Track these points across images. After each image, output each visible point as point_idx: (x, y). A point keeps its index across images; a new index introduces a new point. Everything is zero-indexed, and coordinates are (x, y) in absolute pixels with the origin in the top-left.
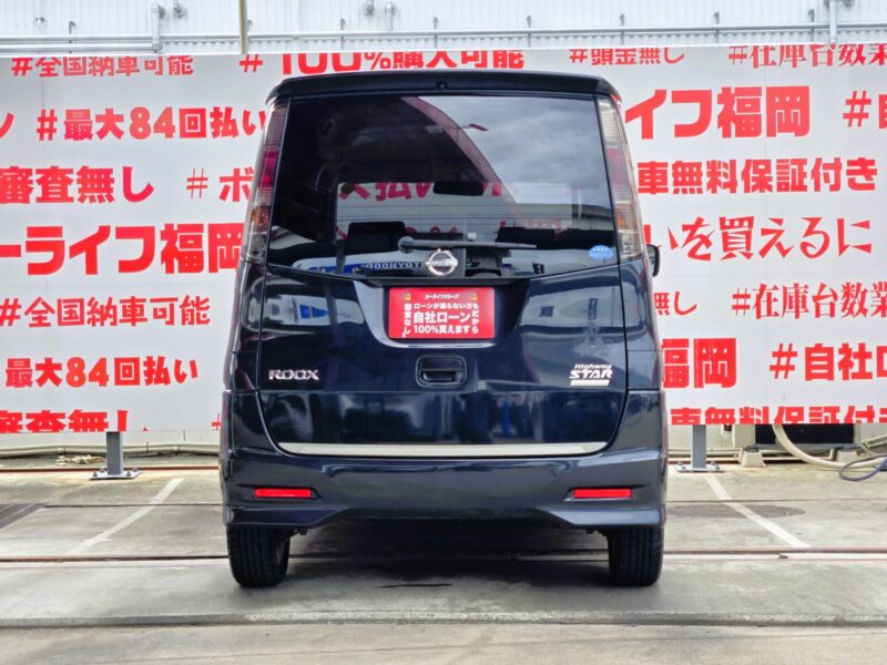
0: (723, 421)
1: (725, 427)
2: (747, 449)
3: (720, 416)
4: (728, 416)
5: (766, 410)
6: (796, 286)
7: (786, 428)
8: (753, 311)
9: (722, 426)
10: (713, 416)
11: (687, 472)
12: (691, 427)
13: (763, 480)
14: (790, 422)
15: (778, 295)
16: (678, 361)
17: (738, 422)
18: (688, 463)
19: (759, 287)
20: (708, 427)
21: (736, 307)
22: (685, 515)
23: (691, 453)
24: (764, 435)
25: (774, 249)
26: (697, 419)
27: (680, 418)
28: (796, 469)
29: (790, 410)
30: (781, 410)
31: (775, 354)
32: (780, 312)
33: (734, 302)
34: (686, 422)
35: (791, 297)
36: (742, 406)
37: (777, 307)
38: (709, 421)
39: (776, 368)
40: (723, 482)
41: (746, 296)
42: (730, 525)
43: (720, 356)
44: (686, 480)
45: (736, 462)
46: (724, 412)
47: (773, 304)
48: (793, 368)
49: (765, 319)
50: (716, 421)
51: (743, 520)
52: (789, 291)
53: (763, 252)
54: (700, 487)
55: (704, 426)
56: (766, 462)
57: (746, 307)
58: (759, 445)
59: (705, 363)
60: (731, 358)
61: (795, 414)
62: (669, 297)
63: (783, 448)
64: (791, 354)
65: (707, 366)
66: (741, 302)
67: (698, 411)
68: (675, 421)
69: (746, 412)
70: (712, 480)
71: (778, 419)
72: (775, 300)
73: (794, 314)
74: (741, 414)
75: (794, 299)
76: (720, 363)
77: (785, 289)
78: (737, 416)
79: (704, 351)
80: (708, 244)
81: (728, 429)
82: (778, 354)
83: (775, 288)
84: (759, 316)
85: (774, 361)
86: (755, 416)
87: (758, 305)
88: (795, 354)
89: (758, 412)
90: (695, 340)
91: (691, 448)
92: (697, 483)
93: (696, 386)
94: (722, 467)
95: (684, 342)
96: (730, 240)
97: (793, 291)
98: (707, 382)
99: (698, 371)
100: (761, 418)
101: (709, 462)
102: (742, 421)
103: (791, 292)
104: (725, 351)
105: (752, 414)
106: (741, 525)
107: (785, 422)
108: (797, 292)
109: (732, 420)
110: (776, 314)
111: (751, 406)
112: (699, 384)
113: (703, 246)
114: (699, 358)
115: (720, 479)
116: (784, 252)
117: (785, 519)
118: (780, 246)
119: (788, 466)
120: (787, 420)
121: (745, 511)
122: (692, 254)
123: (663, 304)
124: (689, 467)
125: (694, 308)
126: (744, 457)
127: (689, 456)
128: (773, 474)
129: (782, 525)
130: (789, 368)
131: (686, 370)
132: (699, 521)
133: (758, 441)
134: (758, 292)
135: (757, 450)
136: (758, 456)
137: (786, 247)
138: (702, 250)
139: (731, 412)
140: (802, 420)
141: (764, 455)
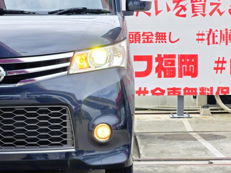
0: (192, 93)
1: (194, 96)
2: (203, 107)
3: (190, 91)
4: (194, 91)
5: (212, 88)
6: (226, 29)
7: (221, 97)
8: (206, 42)
9: (192, 96)
10: (187, 91)
11: (175, 118)
12: (177, 96)
13: (209, 121)
14: (223, 94)
15: (218, 34)
16: (171, 65)
17: (198, 94)
18: (175, 113)
19: (209, 31)
20: (185, 96)
21: (198, 40)
22: (167, 139)
23: (177, 109)
24: (211, 100)
25: (216, 12)
26: (179, 93)
27: (171, 92)
28: (225, 116)
29: (223, 88)
30: (219, 88)
31: (216, 62)
32: (219, 42)
33: (197, 37)
34: (174, 94)
35: (224, 35)
36: (201, 87)
37: (217, 40)
38: (185, 93)
39: (216, 69)
40: (190, 122)
41: (203, 35)
42: (188, 145)
43: (190, 63)
44: (173, 121)
45: (199, 113)
46: (192, 89)
47: (216, 38)
48: (224, 68)
49: (211, 45)
50: (189, 94)
51: (195, 142)
52: (223, 32)
53: (211, 14)
54: (179, 125)
55: (183, 96)
56: (212, 113)
57: (203, 40)
58: (209, 105)
59: (183, 66)
60: (196, 64)
61: (225, 90)
62: (166, 35)
63: (219, 106)
64: (224, 62)
65: (184, 67)
66: (200, 37)
67: (180, 89)
68: (169, 94)
69: (202, 89)
70: (185, 121)
71: (217, 93)
72: (216, 36)
73: (225, 43)
74: (200, 90)
75: (225, 36)
76: (190, 66)
77: (221, 31)
78: (198, 91)
79: (183, 60)
80: (185, 9)
81: (195, 97)
82: (217, 62)
83: (217, 31)
84: (209, 44)
85: (216, 65)
86: (207, 91)
87: (208, 39)
88: (225, 62)
89: (208, 90)
90: (179, 55)
91: (177, 106)
92: (178, 123)
93: (179, 77)
94: (191, 115)
95: (174, 56)
96: (195, 8)
97: (225, 32)
98: (184, 75)
99: (180, 70)
100: (209, 92)
101: (185, 113)
102: (200, 93)
103: (224, 32)
104: (193, 60)
105: (205, 90)
106: (194, 145)
107: (220, 94)
108: (227, 33)
109: (196, 93)
110: (217, 43)
111: (205, 87)
112: (180, 76)
113: (183, 11)
114: (181, 64)
115: (189, 121)
116: (221, 14)
117: (216, 141)
118: (219, 11)
119: (222, 115)
120: (221, 93)
121: (198, 137)
122: (177, 14)
123: (163, 38)
124: (175, 115)
125: (178, 40)
126: (202, 111)
127: (176, 110)
128: (214, 119)
129: (213, 144)
130: (223, 68)
131: (174, 69)
132: (173, 142)
133: (208, 103)
134: (208, 33)
135: (208, 107)
136: (208, 110)
137: (221, 11)
138: (183, 12)
139: (196, 89)
140: (228, 93)
141: (211, 110)
